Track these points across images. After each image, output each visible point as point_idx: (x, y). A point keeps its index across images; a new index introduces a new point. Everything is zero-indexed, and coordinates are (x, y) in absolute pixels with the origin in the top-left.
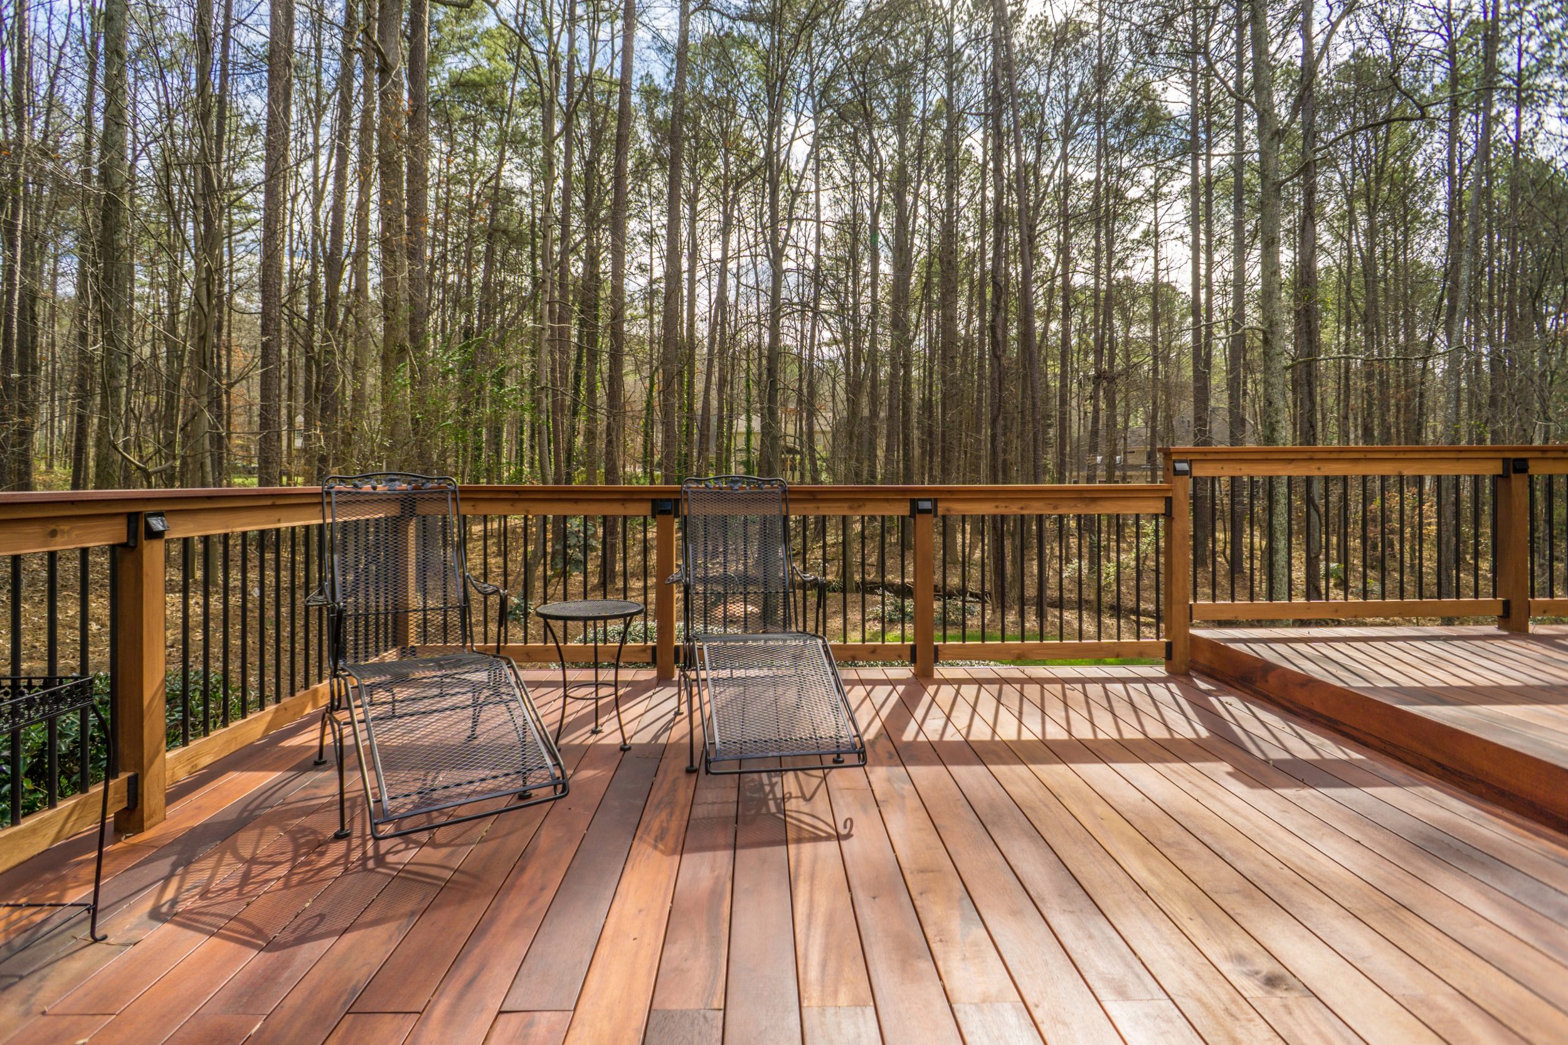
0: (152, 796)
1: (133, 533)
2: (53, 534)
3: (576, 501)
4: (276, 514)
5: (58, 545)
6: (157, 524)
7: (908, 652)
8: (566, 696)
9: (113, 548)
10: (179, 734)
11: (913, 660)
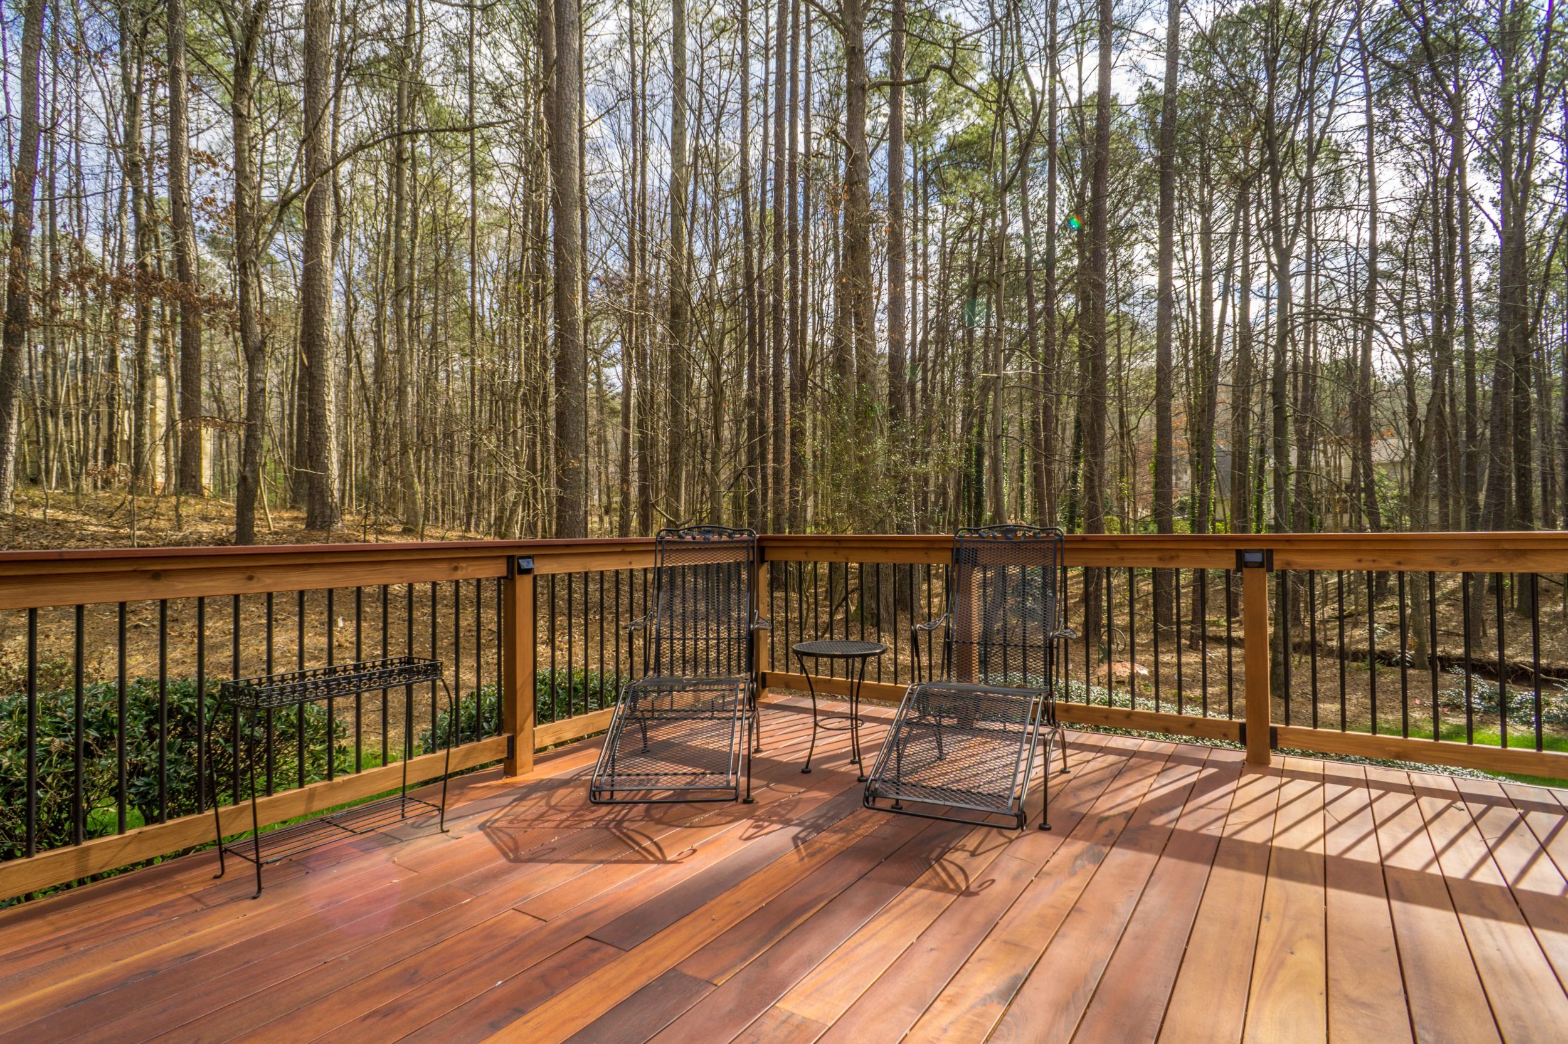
0: (524, 755)
1: (510, 569)
2: (456, 569)
3: (886, 549)
4: (629, 558)
5: (459, 575)
6: (524, 564)
7: (1236, 732)
8: (816, 725)
9: (499, 579)
10: (543, 717)
11: (1243, 741)
